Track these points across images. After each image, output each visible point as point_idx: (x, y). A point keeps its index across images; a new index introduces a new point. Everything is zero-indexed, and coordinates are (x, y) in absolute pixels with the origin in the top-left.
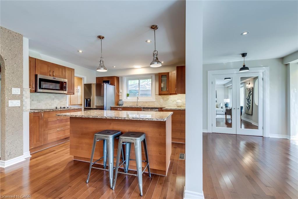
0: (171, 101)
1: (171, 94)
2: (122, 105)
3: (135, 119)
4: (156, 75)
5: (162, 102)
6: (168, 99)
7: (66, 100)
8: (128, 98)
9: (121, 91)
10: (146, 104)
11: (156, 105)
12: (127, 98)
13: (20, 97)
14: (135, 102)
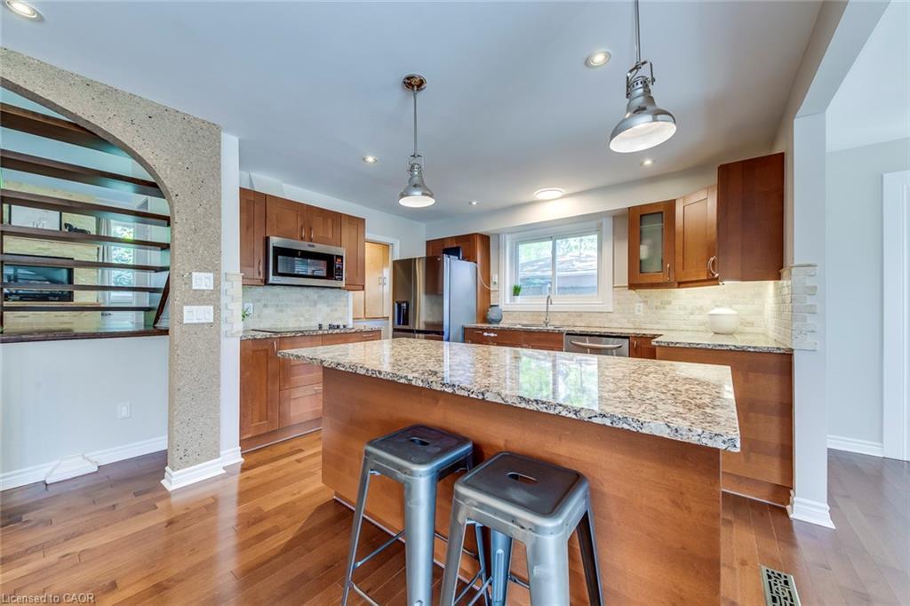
0: (682, 312)
1: (681, 284)
2: (498, 321)
3: (533, 407)
4: (617, 217)
5: (641, 313)
6: (669, 303)
7: (347, 306)
8: (518, 298)
9: (494, 277)
10: (578, 319)
11: (616, 325)
12: (514, 300)
13: (212, 297)
14: (539, 313)
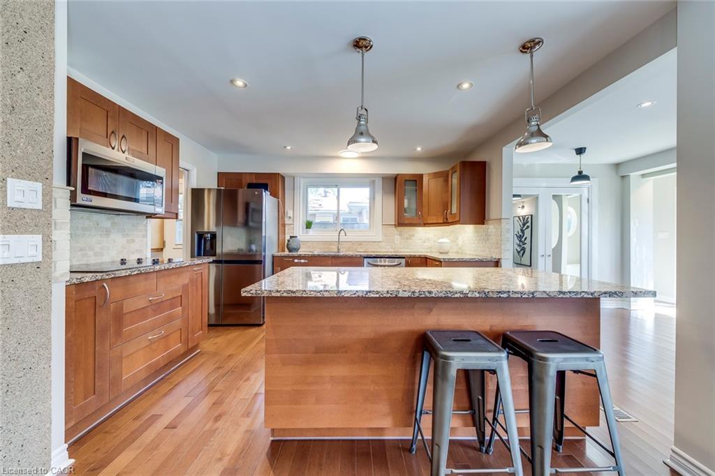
0: (420, 241)
1: (426, 224)
2: (298, 250)
4: (385, 178)
5: (398, 242)
6: (413, 236)
7: (145, 236)
8: (310, 231)
9: (289, 213)
10: (359, 247)
11: (384, 250)
12: (307, 233)
13: (39, 222)
14: (331, 243)
